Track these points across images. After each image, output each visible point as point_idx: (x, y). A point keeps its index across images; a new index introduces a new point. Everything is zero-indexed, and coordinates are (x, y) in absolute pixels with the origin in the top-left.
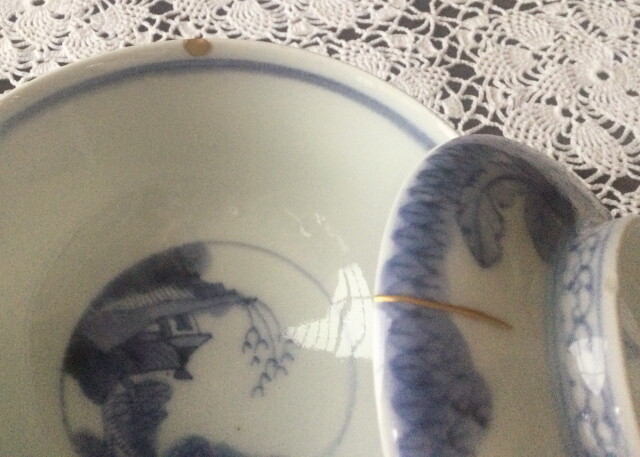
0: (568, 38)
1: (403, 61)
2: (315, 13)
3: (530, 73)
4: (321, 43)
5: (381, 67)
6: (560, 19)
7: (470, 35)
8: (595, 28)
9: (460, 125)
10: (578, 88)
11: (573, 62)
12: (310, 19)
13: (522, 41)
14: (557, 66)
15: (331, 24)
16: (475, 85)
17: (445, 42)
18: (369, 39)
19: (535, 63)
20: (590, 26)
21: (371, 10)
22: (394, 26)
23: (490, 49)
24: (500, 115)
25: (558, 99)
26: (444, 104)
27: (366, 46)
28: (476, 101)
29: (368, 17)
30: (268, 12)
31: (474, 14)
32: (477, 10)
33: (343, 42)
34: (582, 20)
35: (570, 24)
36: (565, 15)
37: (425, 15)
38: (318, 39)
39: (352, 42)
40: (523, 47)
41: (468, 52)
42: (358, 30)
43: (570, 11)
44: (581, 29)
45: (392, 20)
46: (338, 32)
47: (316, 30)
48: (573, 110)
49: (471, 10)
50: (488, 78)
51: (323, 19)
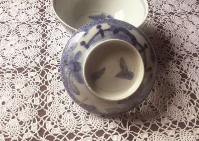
4: (185, 15)
12: (181, 9)
15: (186, 11)
18: (195, 15)
21: (194, 8)
29: (194, 10)
39: (191, 15)
47: (183, 12)
51: (184, 9)
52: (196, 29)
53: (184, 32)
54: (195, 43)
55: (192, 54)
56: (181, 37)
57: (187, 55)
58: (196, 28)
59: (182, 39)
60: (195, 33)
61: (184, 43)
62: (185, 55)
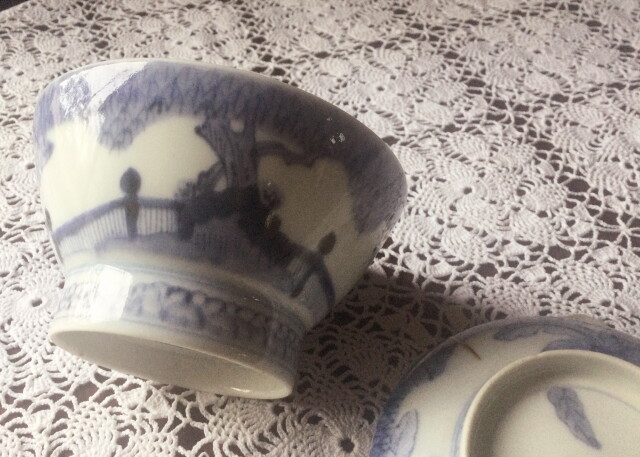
0: (614, 118)
1: (499, 142)
2: (421, 117)
3: (594, 143)
4: (433, 136)
5: (483, 147)
6: (604, 106)
7: (542, 122)
8: (631, 110)
9: (555, 180)
10: (632, 148)
11: (622, 133)
12: (418, 121)
13: (581, 122)
14: (612, 137)
15: (435, 122)
16: (557, 154)
17: (525, 128)
18: (468, 130)
19: (595, 136)
20: (628, 109)
21: (462, 111)
22: (484, 120)
23: (560, 130)
24: (581, 170)
25: (620, 157)
26: (538, 167)
27: (467, 135)
28: (561, 164)
29: (462, 116)
30: (386, 119)
31: (540, 108)
32: (542, 105)
33: (449, 134)
34: (621, 105)
35: (612, 108)
36: (607, 103)
37: (504, 111)
38: (430, 133)
39: (455, 133)
40: (583, 126)
41: (544, 133)
42: (458, 125)
43: (610, 100)
44: (621, 111)
45: (481, 116)
46: (443, 127)
47: (426, 128)
48: (633, 164)
49: (537, 105)
50: (565, 148)
51: (428, 120)
52: (477, 178)
53: (437, 196)
54: (481, 228)
55: (476, 267)
56: (430, 213)
57: (458, 274)
58: (476, 173)
59: (433, 219)
60: (474, 191)
61: (440, 233)
62: (452, 278)
